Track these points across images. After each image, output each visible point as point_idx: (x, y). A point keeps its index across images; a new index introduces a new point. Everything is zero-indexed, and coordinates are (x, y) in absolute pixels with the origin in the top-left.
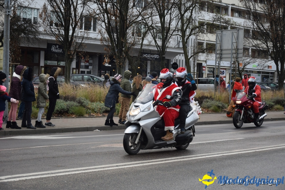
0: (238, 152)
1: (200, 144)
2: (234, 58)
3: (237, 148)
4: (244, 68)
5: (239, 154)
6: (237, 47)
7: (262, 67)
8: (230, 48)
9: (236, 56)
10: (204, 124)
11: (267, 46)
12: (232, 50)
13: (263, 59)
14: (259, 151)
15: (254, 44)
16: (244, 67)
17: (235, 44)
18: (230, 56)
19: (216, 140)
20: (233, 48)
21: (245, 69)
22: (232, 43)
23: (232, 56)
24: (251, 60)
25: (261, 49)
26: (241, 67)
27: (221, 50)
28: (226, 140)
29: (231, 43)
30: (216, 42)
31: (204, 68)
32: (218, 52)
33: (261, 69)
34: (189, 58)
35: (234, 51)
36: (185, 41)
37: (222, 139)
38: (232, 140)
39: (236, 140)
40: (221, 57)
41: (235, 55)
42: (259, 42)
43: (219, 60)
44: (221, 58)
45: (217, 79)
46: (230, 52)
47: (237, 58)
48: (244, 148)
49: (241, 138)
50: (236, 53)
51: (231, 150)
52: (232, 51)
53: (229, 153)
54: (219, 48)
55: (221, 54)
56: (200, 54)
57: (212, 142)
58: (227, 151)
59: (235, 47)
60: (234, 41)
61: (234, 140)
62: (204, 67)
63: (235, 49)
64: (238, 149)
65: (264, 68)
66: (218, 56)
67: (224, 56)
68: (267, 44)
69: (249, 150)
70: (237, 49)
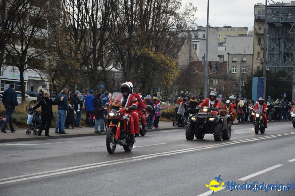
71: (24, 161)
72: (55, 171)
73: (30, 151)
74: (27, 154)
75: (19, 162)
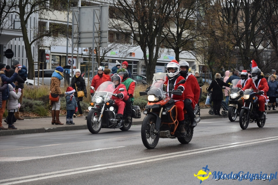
0: (125, 163)
1: (72, 155)
2: (96, 43)
3: (121, 159)
4: (104, 56)
5: (127, 166)
6: (100, 29)
7: (125, 55)
8: (91, 29)
9: (99, 41)
10: (65, 130)
11: (132, 28)
12: (93, 32)
13: (125, 44)
14: (150, 162)
15: (114, 25)
16: (104, 54)
17: (97, 26)
18: (91, 40)
19: (91, 150)
20: (95, 30)
21: (105, 58)
22: (94, 24)
23: (93, 41)
24: (112, 45)
25: (124, 31)
26: (101, 54)
27: (80, 33)
28: (104, 149)
29: (92, 24)
30: (73, 23)
31: (47, 57)
32: (76, 35)
33: (124, 57)
34: (30, 43)
35: (96, 35)
36: (25, 20)
37: (98, 149)
38: (111, 149)
39: (116, 149)
40: (79, 41)
41: (97, 40)
42: (120, 22)
43: (76, 45)
44: (79, 44)
45: (68, 71)
46: (91, 35)
47: (101, 43)
48: (130, 159)
49: (122, 147)
50: (99, 37)
51: (115, 161)
52: (94, 35)
53: (114, 165)
54: (77, 30)
55: (80, 38)
56: (45, 38)
57: (87, 152)
58: (110, 162)
59: (98, 30)
60: (96, 21)
61: (114, 149)
62: (48, 55)
63: (98, 32)
64: (123, 160)
65: (127, 55)
66: (75, 40)
67: (83, 41)
68: (131, 25)
69: (137, 161)
70: (100, 32)
71: (214, 135)
72: (245, 142)
73: (212, 128)
74: (212, 129)
75: (210, 136)
